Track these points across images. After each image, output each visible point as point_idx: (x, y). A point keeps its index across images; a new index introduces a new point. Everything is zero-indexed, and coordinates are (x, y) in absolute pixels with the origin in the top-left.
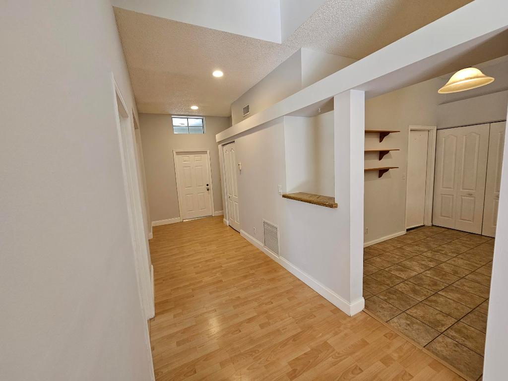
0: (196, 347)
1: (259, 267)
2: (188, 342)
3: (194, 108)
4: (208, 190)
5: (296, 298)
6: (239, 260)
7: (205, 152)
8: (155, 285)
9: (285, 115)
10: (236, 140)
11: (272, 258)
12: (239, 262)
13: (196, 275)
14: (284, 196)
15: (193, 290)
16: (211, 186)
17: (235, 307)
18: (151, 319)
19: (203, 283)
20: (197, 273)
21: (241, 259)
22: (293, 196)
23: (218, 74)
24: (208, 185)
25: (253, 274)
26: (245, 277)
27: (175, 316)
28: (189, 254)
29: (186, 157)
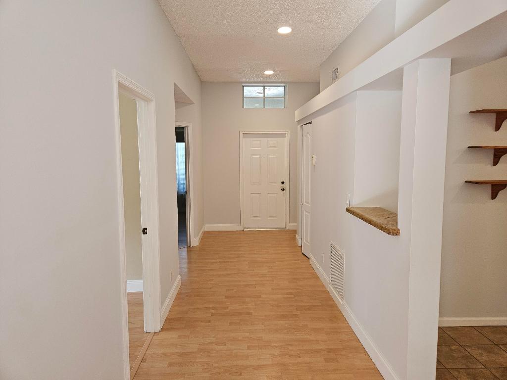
0: (185, 374)
1: (309, 310)
2: (179, 366)
3: (269, 72)
4: (283, 190)
5: (338, 362)
6: (287, 294)
7: (284, 135)
8: (176, 299)
9: (359, 89)
10: (313, 121)
11: (336, 302)
12: (286, 296)
13: (226, 299)
14: (348, 210)
15: (212, 315)
16: (286, 186)
17: (249, 348)
18: (155, 333)
19: (228, 310)
20: (227, 297)
21: (291, 293)
22: (357, 211)
23: (285, 30)
24: (283, 183)
25: (296, 316)
26: (283, 317)
27: (180, 337)
28: (229, 273)
29: (256, 141)
